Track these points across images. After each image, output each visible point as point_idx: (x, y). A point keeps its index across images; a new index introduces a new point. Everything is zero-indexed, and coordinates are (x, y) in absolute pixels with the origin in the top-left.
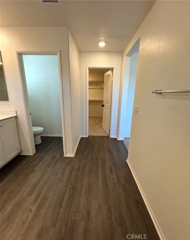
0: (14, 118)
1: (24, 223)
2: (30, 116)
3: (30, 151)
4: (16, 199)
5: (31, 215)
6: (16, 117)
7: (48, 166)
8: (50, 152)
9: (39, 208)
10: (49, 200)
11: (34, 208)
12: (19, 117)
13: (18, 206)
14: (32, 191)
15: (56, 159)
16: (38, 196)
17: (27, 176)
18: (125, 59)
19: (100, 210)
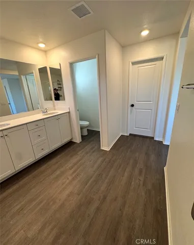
0: (68, 114)
1: (63, 184)
2: (78, 112)
3: (78, 139)
4: (62, 169)
5: (68, 181)
6: (69, 112)
7: (87, 153)
8: (92, 143)
9: (73, 179)
10: (81, 176)
11: (70, 178)
12: (71, 113)
13: (63, 173)
14: (72, 167)
15: (94, 150)
16: (74, 172)
17: (72, 156)
18: (179, 41)
19: (115, 200)
